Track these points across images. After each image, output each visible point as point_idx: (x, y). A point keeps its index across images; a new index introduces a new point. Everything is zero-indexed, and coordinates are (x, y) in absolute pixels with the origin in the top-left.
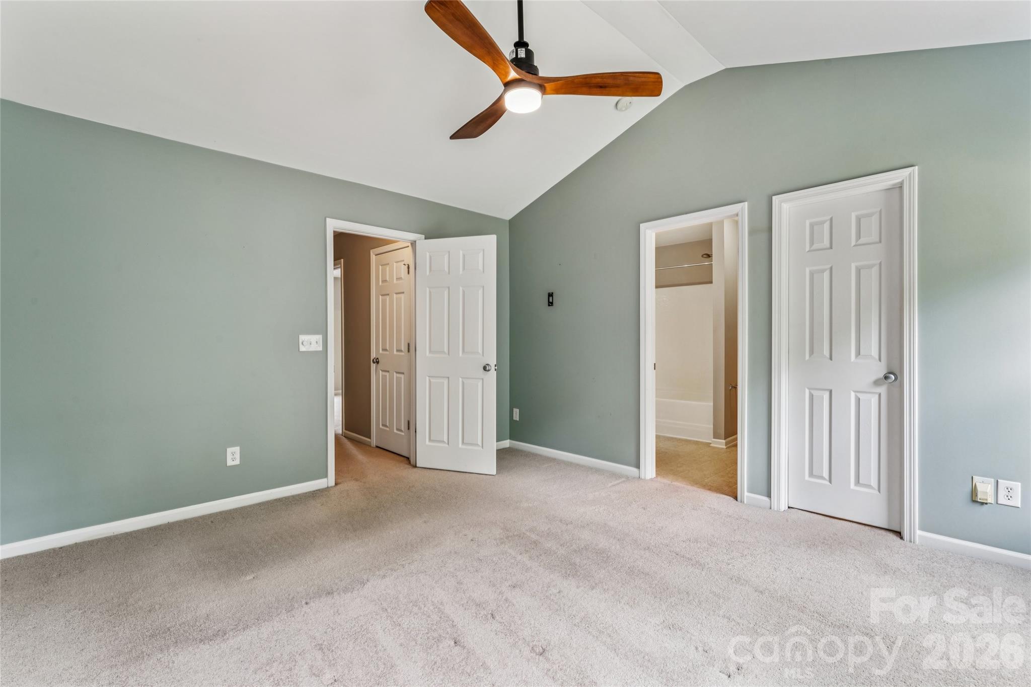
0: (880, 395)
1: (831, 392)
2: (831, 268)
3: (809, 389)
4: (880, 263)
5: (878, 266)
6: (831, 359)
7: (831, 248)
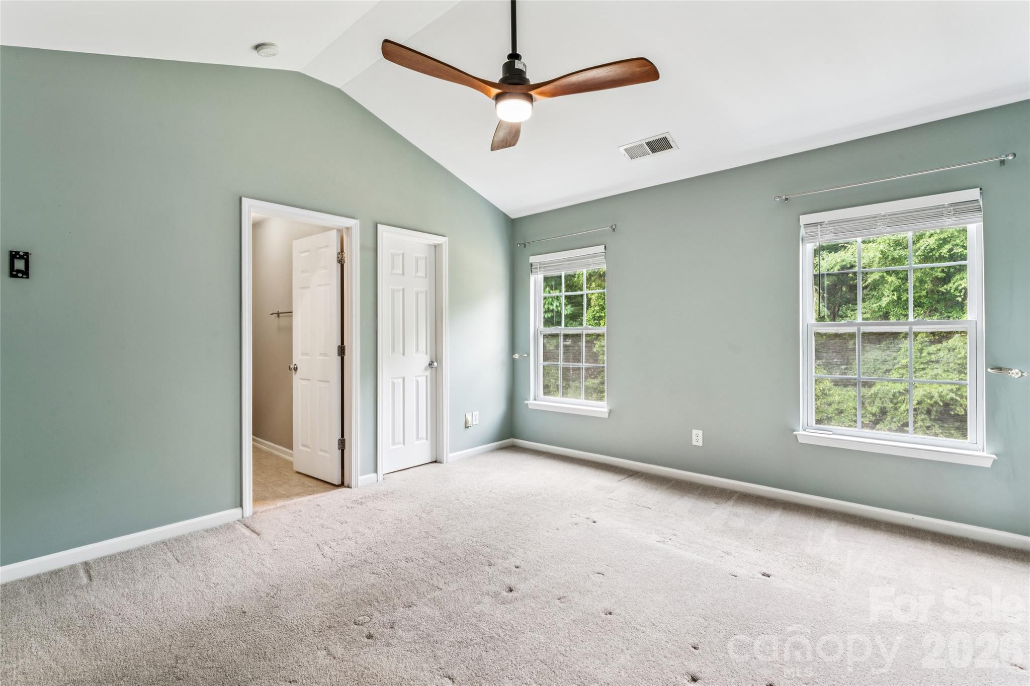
0: (427, 377)
1: (404, 379)
2: (403, 290)
3: (392, 378)
4: (426, 291)
5: (424, 293)
6: (404, 355)
7: (403, 274)
